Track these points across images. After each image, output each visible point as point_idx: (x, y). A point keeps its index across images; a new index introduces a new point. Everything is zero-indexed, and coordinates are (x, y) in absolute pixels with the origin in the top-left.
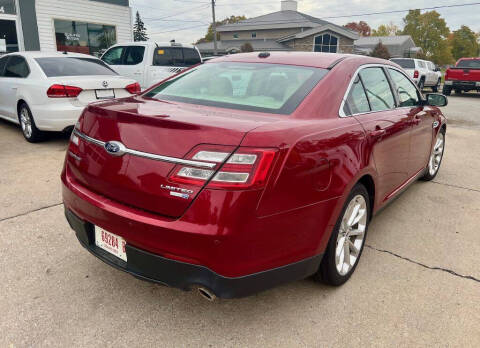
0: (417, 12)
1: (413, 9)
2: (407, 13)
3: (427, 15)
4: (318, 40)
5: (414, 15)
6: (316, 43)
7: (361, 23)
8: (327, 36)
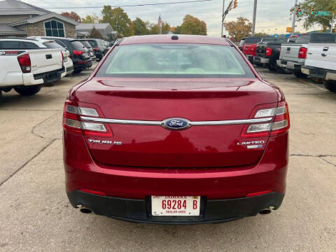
0: (109, 7)
1: (106, 5)
2: (103, 8)
3: (116, 10)
4: (47, 25)
5: (107, 9)
6: (46, 27)
7: (72, 13)
8: (54, 22)
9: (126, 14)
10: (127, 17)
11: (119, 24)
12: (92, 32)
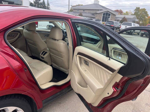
1: (138, 7)
5: (137, 9)
6: (103, 15)
7: (120, 10)
8: (107, 13)
9: (147, 12)
10: (147, 13)
11: (141, 16)
12: (123, 19)
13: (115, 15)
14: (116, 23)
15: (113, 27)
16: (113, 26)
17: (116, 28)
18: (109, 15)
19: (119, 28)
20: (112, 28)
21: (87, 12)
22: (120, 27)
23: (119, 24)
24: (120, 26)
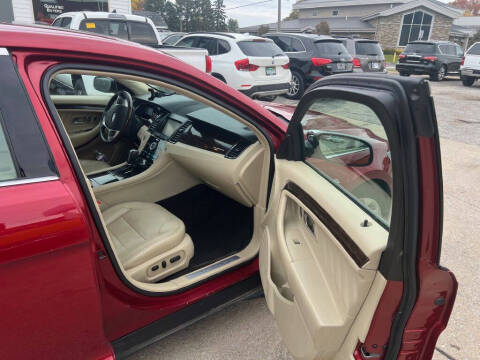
4: (407, 19)
6: (405, 22)
8: (419, 15)
13: (452, 19)
14: (446, 48)
15: (434, 63)
16: (432, 59)
17: (445, 66)
18: (428, 19)
19: (456, 65)
20: (430, 65)
21: (347, 14)
22: (462, 63)
23: (459, 51)
24: (461, 60)
